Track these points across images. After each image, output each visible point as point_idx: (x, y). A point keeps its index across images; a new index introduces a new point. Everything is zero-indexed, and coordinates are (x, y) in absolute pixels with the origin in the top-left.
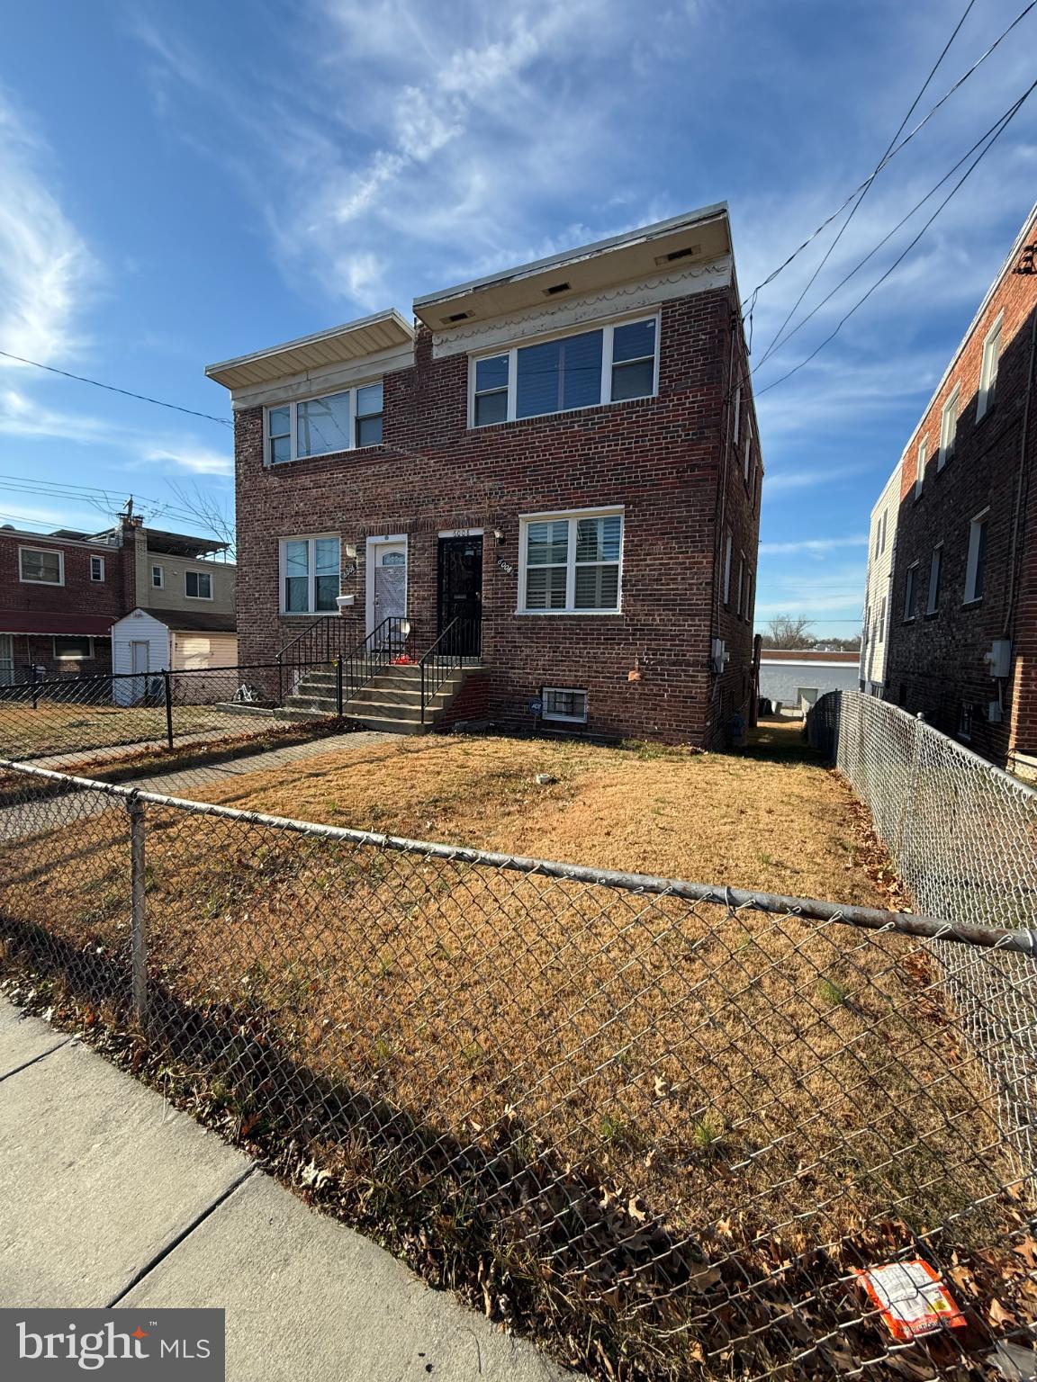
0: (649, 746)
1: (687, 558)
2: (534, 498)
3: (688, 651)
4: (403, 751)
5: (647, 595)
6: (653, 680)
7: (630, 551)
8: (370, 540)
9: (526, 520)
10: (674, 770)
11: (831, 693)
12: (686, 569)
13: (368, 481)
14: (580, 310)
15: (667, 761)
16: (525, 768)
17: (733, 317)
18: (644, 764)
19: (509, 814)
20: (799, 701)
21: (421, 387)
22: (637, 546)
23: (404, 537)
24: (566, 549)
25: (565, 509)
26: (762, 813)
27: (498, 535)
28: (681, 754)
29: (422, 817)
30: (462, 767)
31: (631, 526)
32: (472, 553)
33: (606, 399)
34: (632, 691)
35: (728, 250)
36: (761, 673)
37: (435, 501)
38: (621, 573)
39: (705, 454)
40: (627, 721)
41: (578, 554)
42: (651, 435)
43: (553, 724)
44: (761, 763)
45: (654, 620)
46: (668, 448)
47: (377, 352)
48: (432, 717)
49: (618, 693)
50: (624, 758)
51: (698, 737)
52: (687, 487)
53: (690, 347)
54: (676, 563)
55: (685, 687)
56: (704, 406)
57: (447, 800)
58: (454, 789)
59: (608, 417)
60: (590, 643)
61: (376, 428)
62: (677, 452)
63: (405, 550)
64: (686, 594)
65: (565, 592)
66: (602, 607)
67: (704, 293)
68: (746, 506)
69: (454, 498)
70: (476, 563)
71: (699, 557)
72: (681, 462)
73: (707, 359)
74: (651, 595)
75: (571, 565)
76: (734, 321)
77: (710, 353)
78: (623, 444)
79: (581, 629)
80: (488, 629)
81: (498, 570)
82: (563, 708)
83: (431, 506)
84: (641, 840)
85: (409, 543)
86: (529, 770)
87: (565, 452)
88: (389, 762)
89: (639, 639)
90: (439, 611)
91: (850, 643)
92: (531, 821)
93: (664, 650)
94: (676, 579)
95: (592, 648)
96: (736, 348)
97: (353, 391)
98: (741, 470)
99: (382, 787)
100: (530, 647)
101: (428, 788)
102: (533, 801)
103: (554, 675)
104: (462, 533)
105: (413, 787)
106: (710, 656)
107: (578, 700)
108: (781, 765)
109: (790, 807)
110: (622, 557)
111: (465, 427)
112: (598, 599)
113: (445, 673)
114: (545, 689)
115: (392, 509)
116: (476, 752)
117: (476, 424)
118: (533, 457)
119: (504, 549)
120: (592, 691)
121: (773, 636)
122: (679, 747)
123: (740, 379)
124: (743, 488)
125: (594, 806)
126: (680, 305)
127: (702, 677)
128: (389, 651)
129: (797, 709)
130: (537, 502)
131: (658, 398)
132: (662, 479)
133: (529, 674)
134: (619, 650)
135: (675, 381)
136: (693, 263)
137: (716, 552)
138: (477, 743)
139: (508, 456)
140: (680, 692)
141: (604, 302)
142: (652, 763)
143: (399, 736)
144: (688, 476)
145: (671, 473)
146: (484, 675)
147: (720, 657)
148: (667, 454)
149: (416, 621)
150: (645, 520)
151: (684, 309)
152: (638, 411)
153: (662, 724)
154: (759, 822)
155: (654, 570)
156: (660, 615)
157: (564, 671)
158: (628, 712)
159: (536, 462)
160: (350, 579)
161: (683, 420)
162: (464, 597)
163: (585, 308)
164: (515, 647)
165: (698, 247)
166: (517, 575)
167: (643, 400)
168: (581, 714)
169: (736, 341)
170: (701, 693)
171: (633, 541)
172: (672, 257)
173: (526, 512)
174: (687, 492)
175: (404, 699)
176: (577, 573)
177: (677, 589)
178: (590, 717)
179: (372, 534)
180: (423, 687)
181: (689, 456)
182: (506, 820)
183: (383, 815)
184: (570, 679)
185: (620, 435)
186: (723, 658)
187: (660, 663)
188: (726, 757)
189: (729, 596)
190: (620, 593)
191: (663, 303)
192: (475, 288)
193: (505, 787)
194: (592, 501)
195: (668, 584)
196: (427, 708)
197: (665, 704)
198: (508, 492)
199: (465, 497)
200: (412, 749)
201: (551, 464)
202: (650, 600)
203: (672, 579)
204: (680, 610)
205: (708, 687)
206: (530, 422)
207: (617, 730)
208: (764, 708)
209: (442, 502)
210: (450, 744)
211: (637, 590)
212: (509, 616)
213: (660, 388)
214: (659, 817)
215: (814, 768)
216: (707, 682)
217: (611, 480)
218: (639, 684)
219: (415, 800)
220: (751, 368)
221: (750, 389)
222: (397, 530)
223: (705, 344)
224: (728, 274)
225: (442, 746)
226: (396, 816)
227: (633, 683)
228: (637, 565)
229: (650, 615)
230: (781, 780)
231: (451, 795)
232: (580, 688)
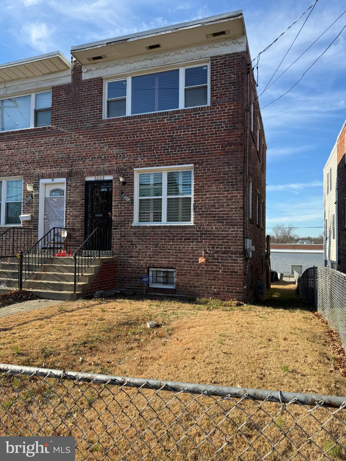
0: (212, 302)
1: (229, 194)
2: (142, 159)
3: (231, 245)
4: (62, 311)
5: (207, 214)
6: (213, 262)
7: (198, 189)
8: (42, 181)
9: (138, 172)
10: (228, 316)
11: (311, 268)
12: (229, 199)
13: (41, 146)
14: (166, 58)
15: (223, 310)
16: (140, 318)
17: (248, 67)
18: (210, 313)
19: (132, 349)
20: (293, 273)
21: (75, 95)
22: (201, 187)
23: (64, 180)
24: (161, 188)
25: (160, 166)
26: (281, 340)
27: (121, 179)
28: (231, 306)
29: (76, 354)
30: (101, 319)
31: (198, 176)
32: (106, 190)
33: (182, 106)
34: (201, 269)
35: (244, 34)
36: (271, 257)
37: (83, 159)
38: (193, 202)
39: (236, 137)
40: (199, 287)
41: (168, 191)
42: (207, 126)
43: (156, 290)
44: (276, 310)
45: (212, 228)
46: (216, 134)
47: (48, 74)
48: (81, 289)
49: (193, 270)
50: (199, 309)
51: (240, 296)
52: (227, 155)
53: (227, 81)
54: (223, 197)
55: (231, 266)
56: (234, 112)
57: (92, 342)
58: (96, 334)
59: (183, 116)
60: (176, 242)
61: (48, 116)
62: (221, 136)
63: (64, 187)
64: (229, 214)
65: (161, 213)
66: (183, 221)
67: (233, 54)
68: (259, 165)
69: (95, 158)
70: (108, 196)
71: (235, 193)
72: (224, 141)
73: (236, 87)
74: (210, 214)
75: (164, 197)
76: (249, 69)
77: (237, 85)
78: (192, 131)
79: (171, 234)
80: (116, 234)
81: (122, 200)
82: (161, 280)
83: (81, 162)
84: (213, 361)
85: (67, 183)
86: (143, 320)
87: (159, 134)
88: (53, 319)
89: (204, 239)
90: (86, 224)
91: (317, 239)
92: (146, 353)
93: (218, 245)
94: (223, 205)
95: (177, 245)
96: (250, 82)
97: (33, 95)
98: (256, 146)
99: (49, 336)
100: (142, 244)
101: (79, 335)
102: (146, 340)
103: (156, 261)
104: (100, 178)
105: (70, 334)
106: (244, 248)
107: (170, 275)
108: (287, 311)
109: (296, 336)
110: (193, 193)
111: (102, 118)
112: (180, 216)
113: (89, 261)
114: (150, 269)
115: (56, 163)
116: (110, 310)
117: (108, 116)
118: (141, 136)
119: (126, 188)
120: (178, 270)
121: (275, 236)
122: (229, 302)
123: (253, 98)
124: (256, 155)
125: (184, 341)
126: (220, 59)
127: (240, 260)
128: (54, 248)
129: (292, 277)
130: (144, 161)
131: (210, 107)
132: (214, 150)
133: (141, 260)
134: (193, 245)
135: (219, 98)
136: (226, 38)
137: (244, 190)
138: (110, 304)
139: (126, 135)
140: (228, 269)
141: (179, 55)
142: (214, 312)
143: (59, 302)
144: (228, 149)
145: (219, 147)
146: (113, 262)
147: (250, 248)
148: (216, 137)
149: (71, 230)
150: (205, 173)
151: (222, 61)
152: (200, 113)
153: (219, 288)
154: (279, 346)
155: (211, 200)
156: (215, 225)
157: (162, 258)
158: (199, 281)
159: (143, 139)
160: (29, 204)
161: (224, 119)
162: (101, 215)
163: (169, 58)
164: (132, 244)
165: (229, 31)
166: (133, 203)
167: (202, 107)
168: (172, 283)
169: (250, 79)
170: (240, 269)
171: (199, 184)
172: (215, 35)
173: (138, 167)
174: (228, 158)
175: (63, 278)
176: (168, 202)
177: (224, 211)
178: (178, 285)
179: (43, 177)
180: (75, 270)
181: (228, 138)
182: (130, 353)
183: (51, 354)
184: (164, 262)
185: (189, 126)
186: (251, 249)
187: (217, 252)
188: (256, 307)
189: (252, 214)
190: (192, 213)
191: (211, 57)
192: (107, 43)
193: (128, 331)
194: (175, 162)
195: (219, 208)
196: (78, 283)
197: (220, 276)
198: (128, 156)
199: (101, 157)
200: (68, 310)
201: (152, 141)
202: (209, 217)
203: (221, 205)
204: (226, 222)
205: (244, 266)
206: (139, 117)
207: (193, 292)
208: (273, 277)
209: (87, 160)
210: (93, 305)
211: (202, 211)
212: (128, 226)
213: (211, 102)
214: (223, 346)
215: (306, 312)
216: (243, 263)
217: (186, 150)
218: (205, 265)
219: (71, 343)
220: (258, 94)
221: (258, 104)
222: (60, 175)
223: (234, 80)
224: (244, 45)
225: (88, 307)
226: (59, 354)
227: (201, 264)
228: (202, 198)
229: (209, 225)
230: (289, 320)
231: (94, 339)
232: (171, 268)
